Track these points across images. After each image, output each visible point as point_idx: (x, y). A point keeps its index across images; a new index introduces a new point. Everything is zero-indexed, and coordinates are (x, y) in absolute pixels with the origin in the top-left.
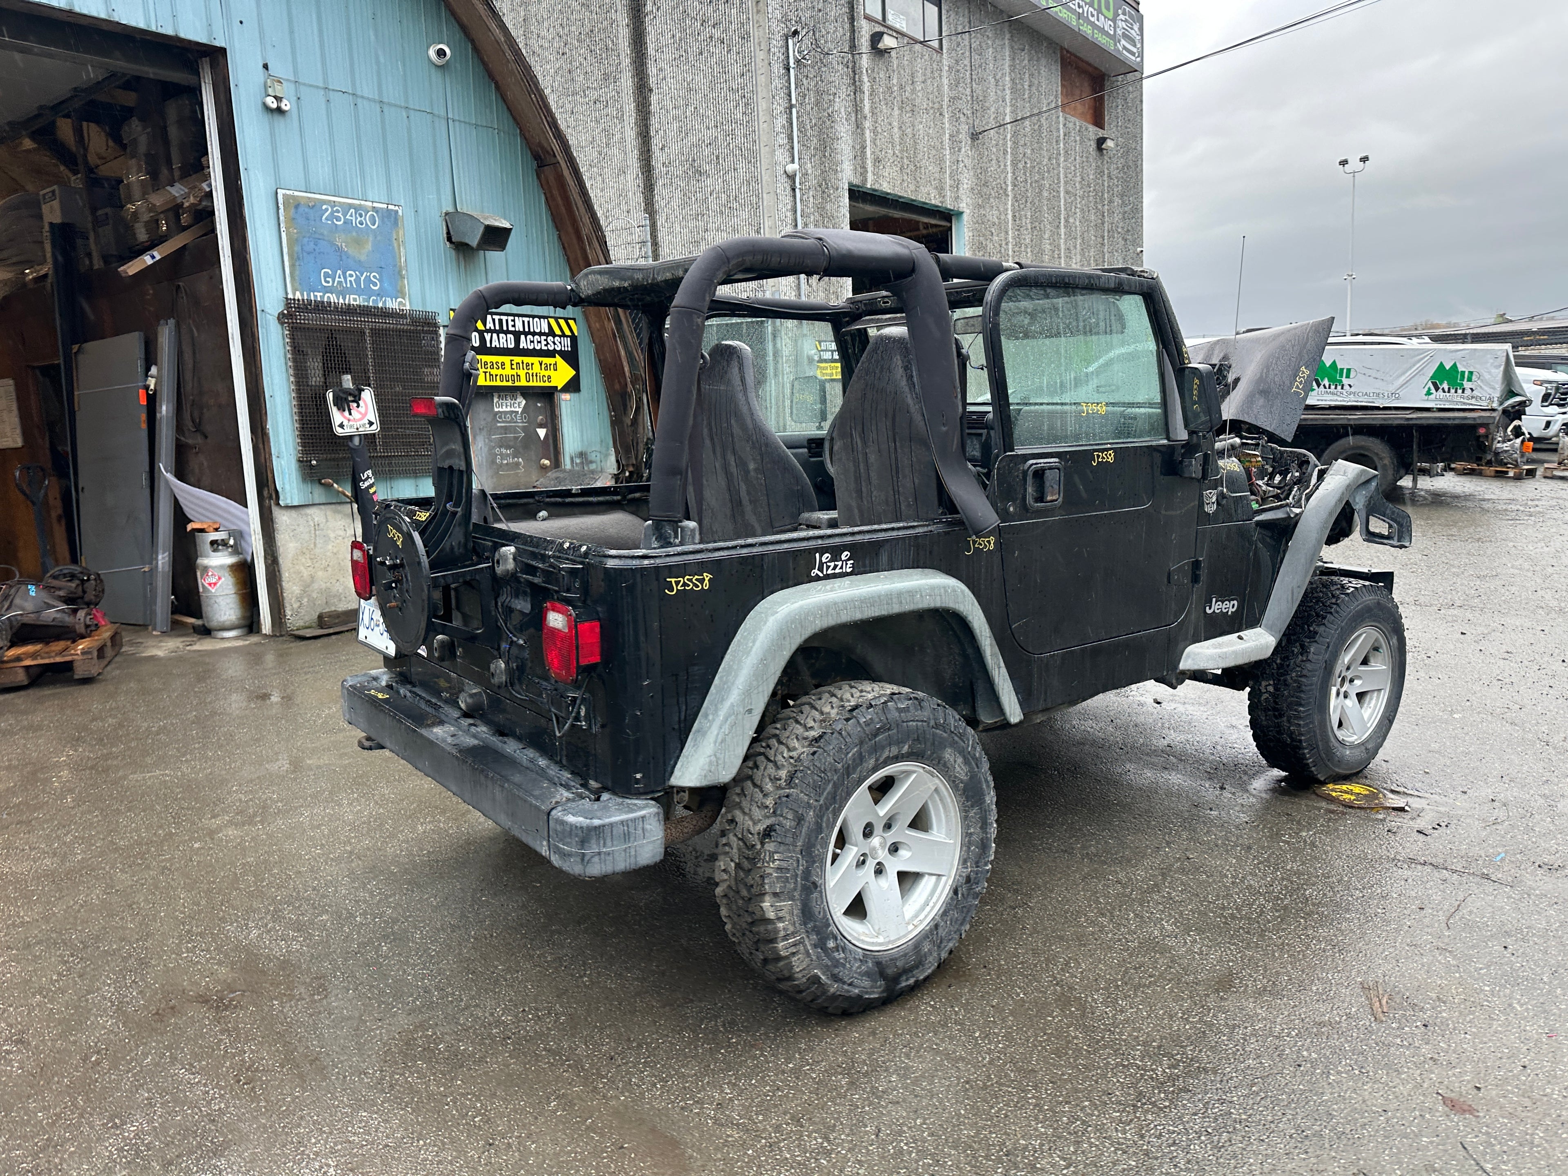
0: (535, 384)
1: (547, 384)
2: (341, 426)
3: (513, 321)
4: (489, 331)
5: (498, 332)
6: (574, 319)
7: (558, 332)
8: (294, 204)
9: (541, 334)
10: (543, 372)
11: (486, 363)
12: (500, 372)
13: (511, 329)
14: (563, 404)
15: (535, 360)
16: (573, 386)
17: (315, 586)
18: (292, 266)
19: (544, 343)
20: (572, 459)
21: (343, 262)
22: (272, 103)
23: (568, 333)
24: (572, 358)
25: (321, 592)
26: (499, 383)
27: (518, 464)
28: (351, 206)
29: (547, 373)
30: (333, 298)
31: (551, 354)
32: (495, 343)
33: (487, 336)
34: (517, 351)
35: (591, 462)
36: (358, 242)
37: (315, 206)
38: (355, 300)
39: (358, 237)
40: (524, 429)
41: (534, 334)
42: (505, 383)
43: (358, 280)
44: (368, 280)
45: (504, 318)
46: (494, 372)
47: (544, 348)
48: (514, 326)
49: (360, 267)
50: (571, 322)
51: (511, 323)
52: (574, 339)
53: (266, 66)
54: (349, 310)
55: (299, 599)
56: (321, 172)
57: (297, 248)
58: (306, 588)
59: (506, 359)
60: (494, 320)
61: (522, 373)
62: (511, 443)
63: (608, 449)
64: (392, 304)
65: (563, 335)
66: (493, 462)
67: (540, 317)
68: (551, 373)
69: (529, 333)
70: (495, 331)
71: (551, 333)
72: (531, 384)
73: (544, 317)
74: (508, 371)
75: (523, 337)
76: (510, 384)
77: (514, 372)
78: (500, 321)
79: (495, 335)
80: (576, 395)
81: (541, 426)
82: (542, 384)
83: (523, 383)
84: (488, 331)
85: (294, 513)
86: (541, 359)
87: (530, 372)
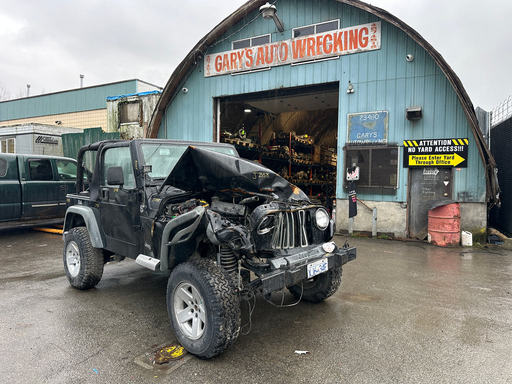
0: (441, 164)
1: (448, 164)
2: (349, 178)
3: (433, 142)
4: (421, 146)
5: (424, 147)
6: (467, 139)
7: (456, 144)
8: (352, 117)
9: (446, 146)
10: (446, 160)
11: (417, 158)
12: (424, 160)
13: (431, 145)
14: (457, 172)
15: (442, 156)
16: (463, 165)
17: (345, 222)
18: (349, 134)
19: (447, 149)
20: (458, 194)
21: (365, 130)
22: (348, 91)
23: (462, 144)
24: (464, 154)
25: (346, 223)
26: (423, 164)
27: (433, 194)
28: (369, 114)
29: (448, 160)
30: (360, 141)
31: (452, 153)
32: (423, 150)
33: (419, 149)
34: (433, 153)
35: (470, 196)
36: (371, 124)
37: (358, 116)
38: (367, 141)
39: (370, 122)
40: (437, 181)
41: (443, 146)
42: (425, 164)
43: (369, 135)
44: (373, 135)
45: (428, 141)
46: (420, 161)
47: (447, 151)
48: (433, 144)
49: (371, 131)
50: (466, 140)
51: (431, 143)
52: (466, 147)
53: (349, 82)
54: (365, 144)
55: (340, 224)
56: (362, 105)
57: (351, 129)
58: (342, 221)
59: (428, 156)
60: (423, 143)
61: (435, 161)
62: (430, 186)
63: (483, 191)
64: (380, 141)
65: (460, 145)
66: (420, 192)
67: (447, 140)
68: (451, 160)
69: (441, 146)
70: (423, 146)
71: (453, 144)
72: (439, 164)
73: (449, 139)
74: (428, 160)
75: (437, 148)
76: (428, 165)
77: (431, 160)
78: (426, 143)
79: (423, 148)
80: (465, 169)
81: (446, 180)
82: (445, 164)
83: (435, 164)
84: (419, 147)
85: (341, 201)
86: (445, 155)
87: (439, 160)
